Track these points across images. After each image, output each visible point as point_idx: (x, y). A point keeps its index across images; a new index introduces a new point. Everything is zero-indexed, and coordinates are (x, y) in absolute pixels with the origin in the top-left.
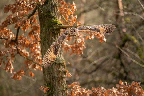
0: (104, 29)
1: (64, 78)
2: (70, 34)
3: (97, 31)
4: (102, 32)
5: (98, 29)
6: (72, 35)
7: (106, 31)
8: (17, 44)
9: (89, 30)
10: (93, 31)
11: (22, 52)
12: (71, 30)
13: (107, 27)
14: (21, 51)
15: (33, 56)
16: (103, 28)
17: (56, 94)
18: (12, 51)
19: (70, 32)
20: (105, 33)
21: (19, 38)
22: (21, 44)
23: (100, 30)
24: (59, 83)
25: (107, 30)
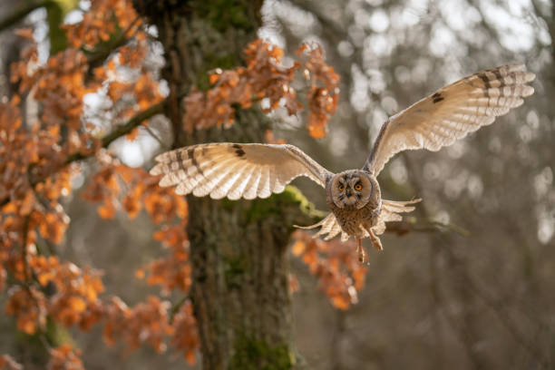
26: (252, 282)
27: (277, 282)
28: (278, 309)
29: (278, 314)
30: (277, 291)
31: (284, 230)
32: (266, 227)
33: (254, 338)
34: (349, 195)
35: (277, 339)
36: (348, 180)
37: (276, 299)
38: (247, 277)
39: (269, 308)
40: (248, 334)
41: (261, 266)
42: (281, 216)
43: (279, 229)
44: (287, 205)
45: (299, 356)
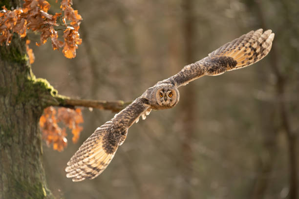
26: (19, 143)
27: (35, 142)
28: (35, 159)
29: (35, 163)
30: (34, 147)
31: (40, 108)
32: (28, 106)
33: (20, 180)
34: (166, 100)
35: (34, 179)
36: (165, 92)
37: (35, 153)
38: (16, 139)
39: (30, 159)
40: (16, 177)
41: (25, 131)
42: (38, 98)
43: (36, 107)
44: (42, 92)
45: (48, 190)
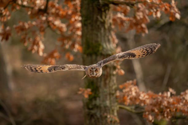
0: (143, 51)
1: (114, 75)
2: (89, 75)
3: (131, 56)
4: (139, 56)
5: (133, 53)
6: (92, 76)
7: (146, 52)
8: (48, 14)
9: (117, 59)
10: (124, 58)
11: (55, 25)
12: (91, 69)
13: (147, 48)
14: (53, 24)
15: (72, 30)
16: (140, 50)
17: (101, 98)
18: (41, 23)
19: (89, 71)
20: (144, 56)
21: (49, 6)
22: (52, 14)
23: (136, 53)
24: (105, 84)
25: (148, 51)
